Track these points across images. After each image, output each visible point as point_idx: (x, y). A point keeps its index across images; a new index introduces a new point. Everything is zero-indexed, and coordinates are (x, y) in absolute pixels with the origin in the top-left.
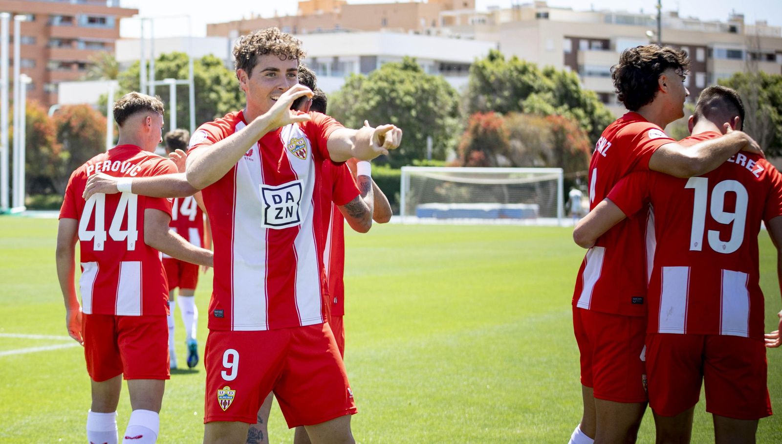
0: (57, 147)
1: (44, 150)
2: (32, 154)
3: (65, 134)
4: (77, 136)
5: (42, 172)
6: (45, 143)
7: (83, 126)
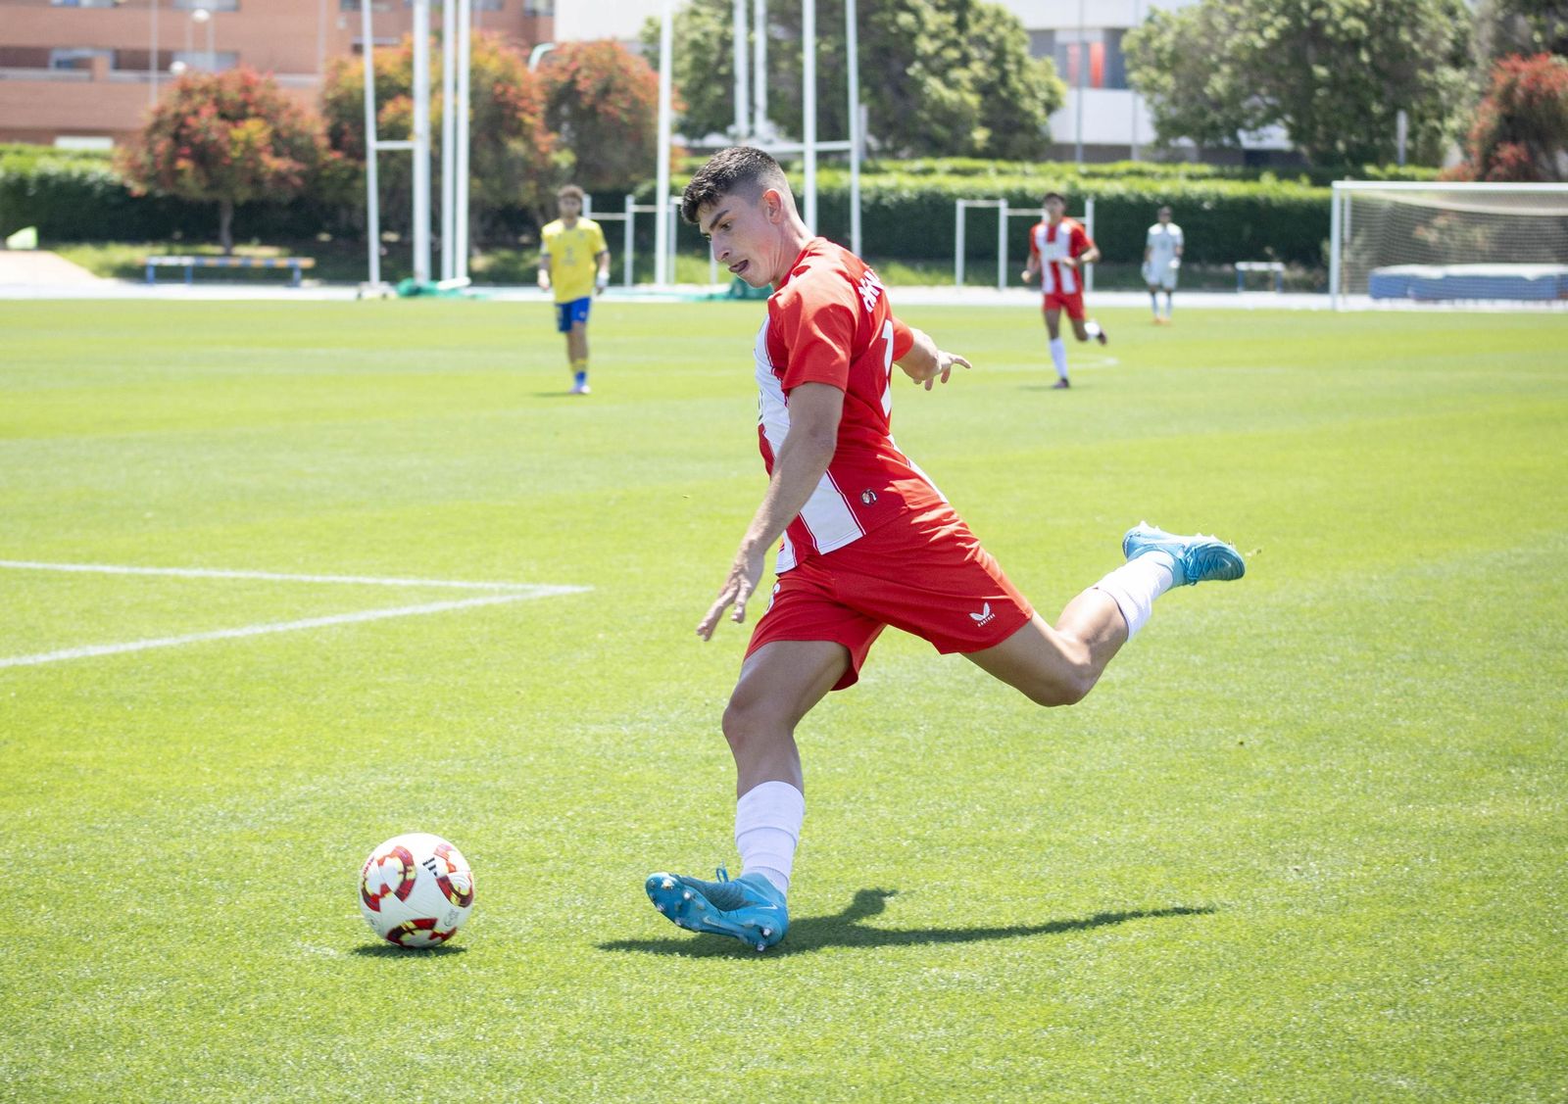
0: (545, 140)
1: (516, 146)
2: (487, 156)
3: (565, 110)
4: (592, 111)
5: (510, 197)
6: (518, 131)
7: (605, 92)
